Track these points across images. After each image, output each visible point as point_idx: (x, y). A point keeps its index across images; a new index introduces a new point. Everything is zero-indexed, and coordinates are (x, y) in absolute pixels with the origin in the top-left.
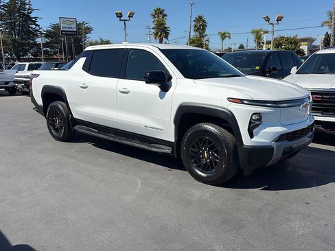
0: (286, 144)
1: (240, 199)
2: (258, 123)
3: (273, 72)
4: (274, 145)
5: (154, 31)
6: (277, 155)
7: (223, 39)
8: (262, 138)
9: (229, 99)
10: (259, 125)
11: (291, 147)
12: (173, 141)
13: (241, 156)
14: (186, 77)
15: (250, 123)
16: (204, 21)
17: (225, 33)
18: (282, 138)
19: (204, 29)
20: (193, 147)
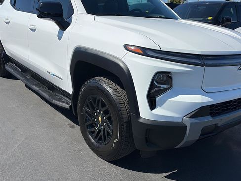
0: (209, 120)
2: (165, 86)
3: (226, 23)
4: (187, 121)
6: (191, 136)
9: (127, 47)
10: (166, 89)
12: (71, 94)
13: (135, 132)
14: (88, 12)
15: (152, 86)
18: (201, 112)
20: (88, 106)
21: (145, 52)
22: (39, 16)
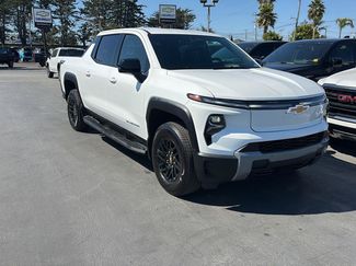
0: (259, 156)
1: (187, 217)
2: (219, 127)
4: (238, 155)
5: (259, 17)
6: (243, 171)
7: (342, 27)
8: (222, 145)
9: (189, 96)
11: (267, 160)
12: (147, 140)
14: (163, 67)
15: (207, 126)
16: (322, 6)
17: (346, 20)
18: (250, 147)
19: (320, 15)
21: (202, 99)
22: (120, 71)
